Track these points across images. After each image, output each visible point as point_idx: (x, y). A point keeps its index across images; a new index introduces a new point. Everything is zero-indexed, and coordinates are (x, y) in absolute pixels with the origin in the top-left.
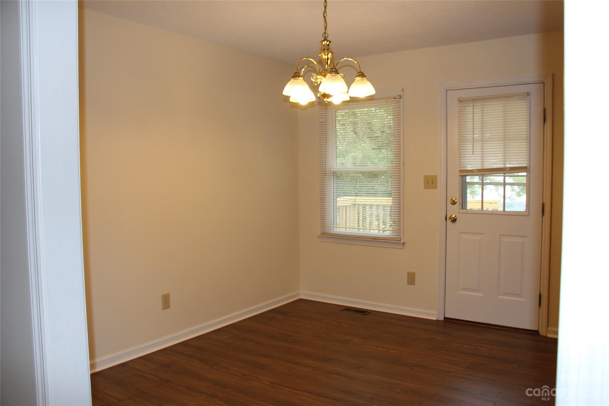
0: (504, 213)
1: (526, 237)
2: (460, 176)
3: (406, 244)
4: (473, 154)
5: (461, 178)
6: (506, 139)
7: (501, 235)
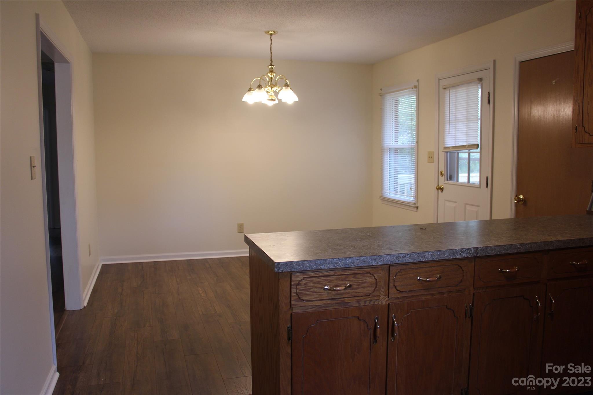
0: (469, 185)
1: (479, 206)
2: (443, 152)
3: (419, 208)
4: (449, 133)
5: (446, 154)
6: (468, 120)
7: (466, 204)
